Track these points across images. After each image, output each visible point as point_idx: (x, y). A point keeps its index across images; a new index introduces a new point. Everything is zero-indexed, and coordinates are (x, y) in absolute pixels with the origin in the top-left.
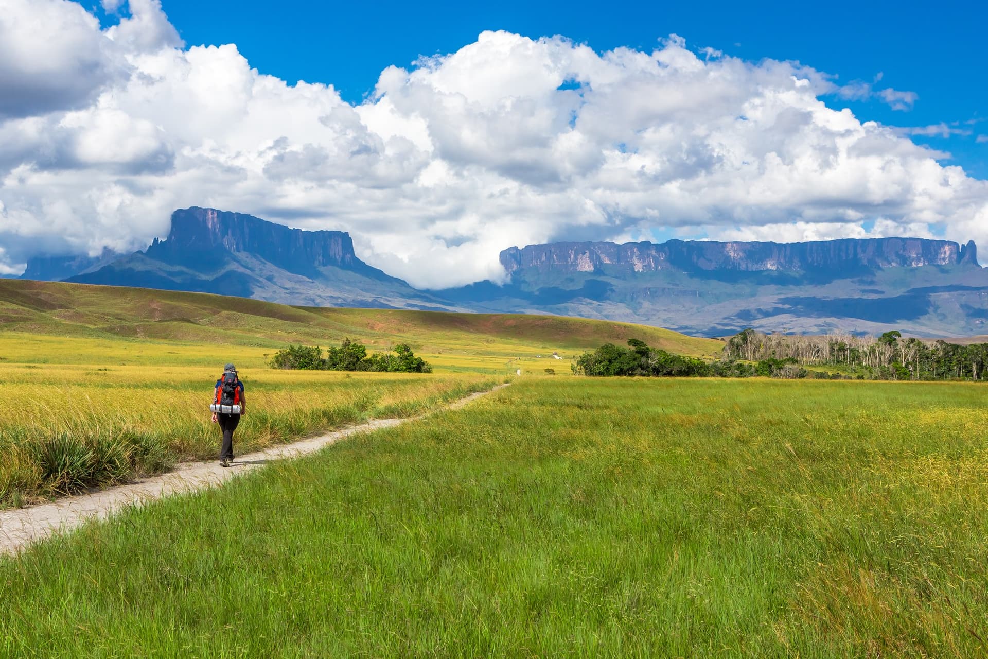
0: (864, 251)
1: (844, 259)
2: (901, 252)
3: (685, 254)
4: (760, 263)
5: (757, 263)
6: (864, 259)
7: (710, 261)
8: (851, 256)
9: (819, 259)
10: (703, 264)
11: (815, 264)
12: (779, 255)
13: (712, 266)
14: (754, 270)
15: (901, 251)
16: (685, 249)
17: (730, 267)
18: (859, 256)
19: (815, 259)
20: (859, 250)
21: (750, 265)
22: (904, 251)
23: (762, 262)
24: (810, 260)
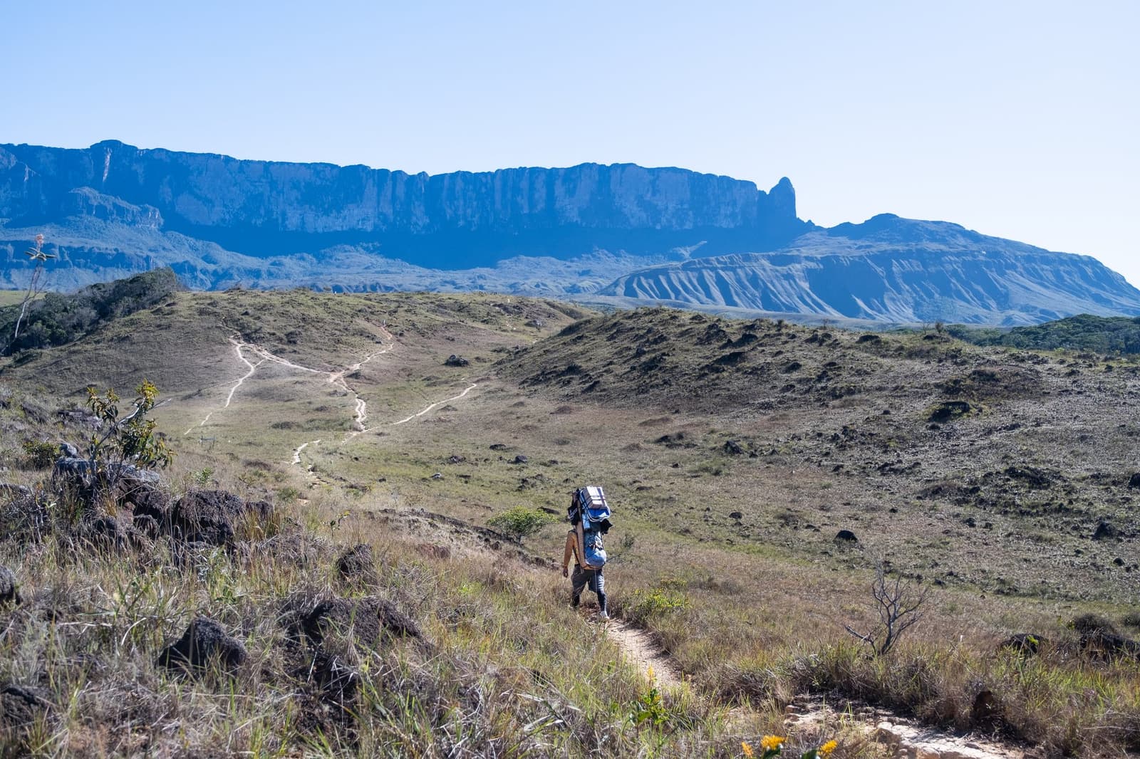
0: (571, 192)
1: (526, 211)
2: (648, 197)
3: (141, 181)
4: (334, 213)
5: (327, 213)
6: (571, 208)
7: (208, 201)
8: (541, 206)
9: (469, 211)
10: (186, 205)
11: (461, 223)
12: (379, 195)
13: (216, 215)
14: (320, 230)
15: (649, 195)
16: (139, 168)
17: (259, 222)
18: (558, 206)
19: (461, 212)
20: (559, 190)
21: (310, 217)
22: (654, 194)
23: (339, 212)
24: (449, 212)
